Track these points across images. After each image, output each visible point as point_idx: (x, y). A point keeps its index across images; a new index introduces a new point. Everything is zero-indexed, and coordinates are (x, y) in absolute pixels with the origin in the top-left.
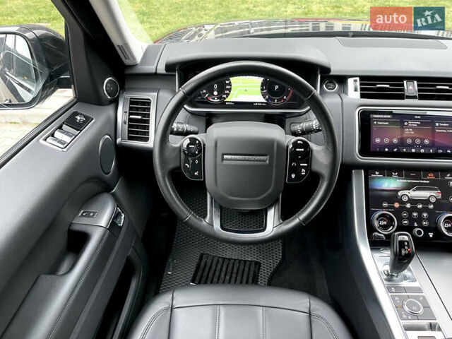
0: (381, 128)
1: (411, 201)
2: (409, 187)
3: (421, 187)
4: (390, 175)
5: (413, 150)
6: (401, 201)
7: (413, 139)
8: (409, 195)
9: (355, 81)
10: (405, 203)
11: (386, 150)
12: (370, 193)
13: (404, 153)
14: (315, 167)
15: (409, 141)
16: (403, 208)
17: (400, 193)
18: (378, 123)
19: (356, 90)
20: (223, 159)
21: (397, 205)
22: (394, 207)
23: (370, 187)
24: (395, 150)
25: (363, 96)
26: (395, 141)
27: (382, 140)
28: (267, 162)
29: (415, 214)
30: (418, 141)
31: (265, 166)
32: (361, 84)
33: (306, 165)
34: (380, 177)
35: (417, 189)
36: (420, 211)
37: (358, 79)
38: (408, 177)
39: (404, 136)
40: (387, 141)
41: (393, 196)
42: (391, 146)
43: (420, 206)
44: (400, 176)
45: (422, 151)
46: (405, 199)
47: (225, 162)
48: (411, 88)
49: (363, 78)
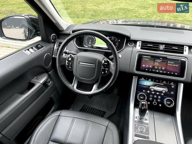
0: (146, 61)
1: (155, 91)
2: (155, 85)
3: (160, 86)
4: (148, 80)
5: (157, 71)
6: (150, 90)
7: (158, 67)
8: (154, 89)
9: (140, 43)
10: (152, 91)
11: (147, 70)
12: (139, 86)
13: (154, 72)
14: (111, 71)
15: (156, 67)
16: (151, 93)
17: (150, 87)
18: (145, 59)
19: (139, 46)
20: (79, 64)
21: (148, 92)
22: (147, 92)
23: (139, 83)
24: (150, 70)
25: (141, 48)
26: (151, 67)
27: (145, 66)
28: (94, 66)
29: (155, 96)
30: (160, 68)
31: (93, 68)
32: (142, 44)
33: (107, 69)
34: (144, 80)
35: (158, 87)
36: (158, 96)
37: (141, 42)
38: (155, 81)
39: (155, 65)
40: (147, 66)
41: (148, 88)
42: (149, 68)
43: (158, 93)
44: (152, 80)
45: (161, 72)
46: (152, 90)
47: (80, 65)
48: (162, 47)
49: (143, 42)
